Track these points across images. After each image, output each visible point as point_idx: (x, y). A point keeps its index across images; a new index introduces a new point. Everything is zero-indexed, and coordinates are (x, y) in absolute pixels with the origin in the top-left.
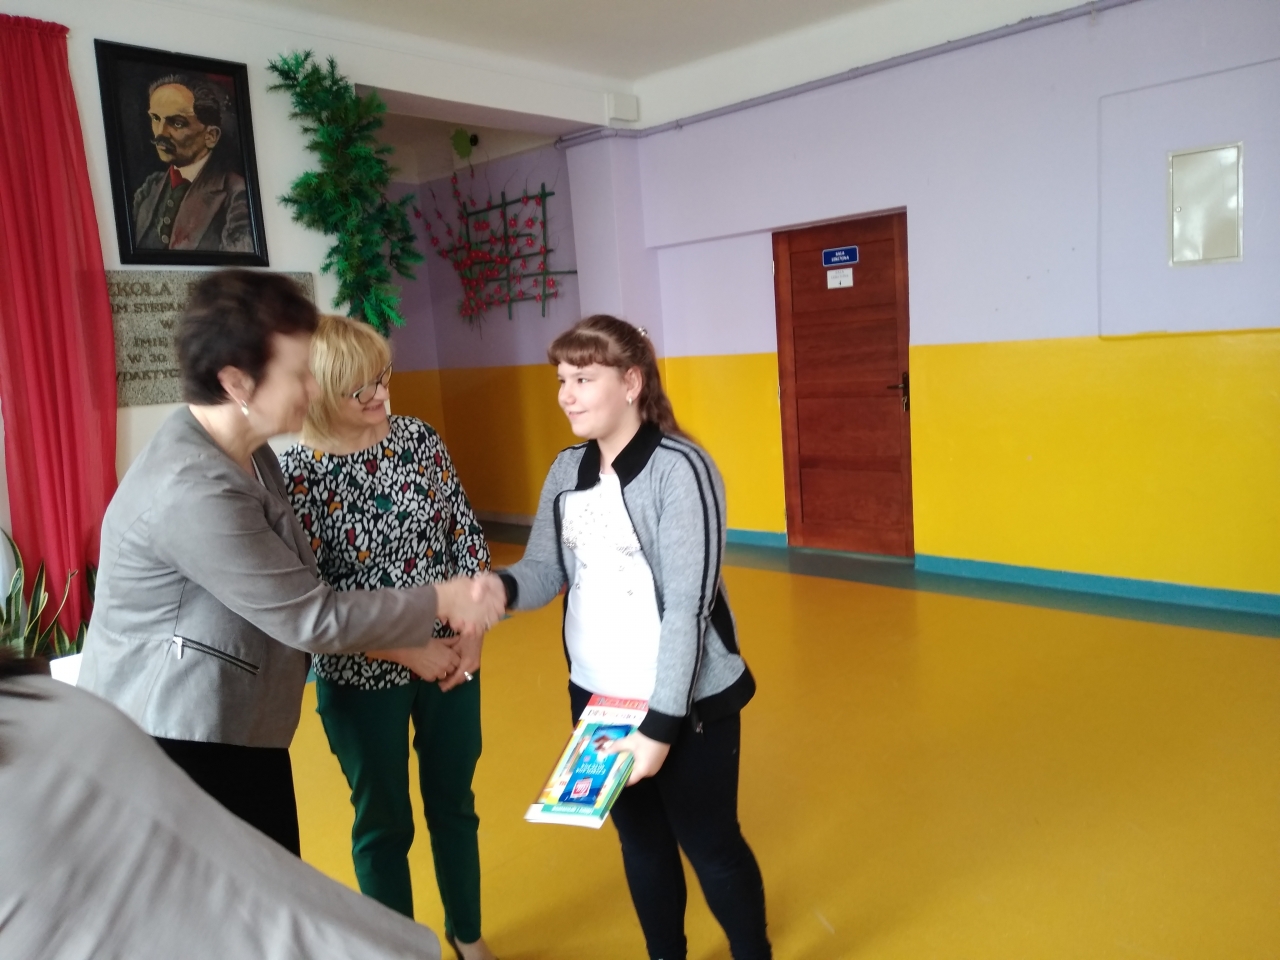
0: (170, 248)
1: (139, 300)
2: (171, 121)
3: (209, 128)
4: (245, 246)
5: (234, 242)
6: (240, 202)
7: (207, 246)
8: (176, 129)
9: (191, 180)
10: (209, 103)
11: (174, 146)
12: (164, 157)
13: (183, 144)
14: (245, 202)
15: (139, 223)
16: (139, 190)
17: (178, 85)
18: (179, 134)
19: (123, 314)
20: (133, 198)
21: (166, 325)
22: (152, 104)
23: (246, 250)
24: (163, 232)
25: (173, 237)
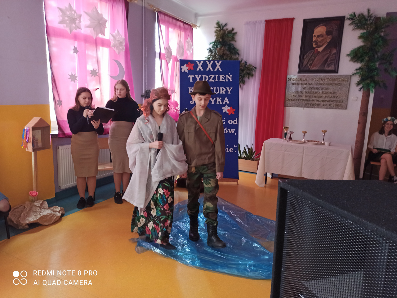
0: (310, 69)
1: (299, 82)
2: (318, 36)
3: (329, 36)
4: (332, 68)
5: (328, 67)
6: (333, 56)
7: (320, 69)
8: (319, 38)
10: (331, 29)
11: (318, 43)
12: (314, 46)
13: (320, 42)
14: (335, 56)
15: (304, 64)
16: (306, 55)
17: (321, 27)
18: (320, 39)
19: (294, 86)
20: (304, 57)
21: (304, 88)
22: (314, 33)
23: (332, 69)
24: (309, 66)
25: (312, 66)
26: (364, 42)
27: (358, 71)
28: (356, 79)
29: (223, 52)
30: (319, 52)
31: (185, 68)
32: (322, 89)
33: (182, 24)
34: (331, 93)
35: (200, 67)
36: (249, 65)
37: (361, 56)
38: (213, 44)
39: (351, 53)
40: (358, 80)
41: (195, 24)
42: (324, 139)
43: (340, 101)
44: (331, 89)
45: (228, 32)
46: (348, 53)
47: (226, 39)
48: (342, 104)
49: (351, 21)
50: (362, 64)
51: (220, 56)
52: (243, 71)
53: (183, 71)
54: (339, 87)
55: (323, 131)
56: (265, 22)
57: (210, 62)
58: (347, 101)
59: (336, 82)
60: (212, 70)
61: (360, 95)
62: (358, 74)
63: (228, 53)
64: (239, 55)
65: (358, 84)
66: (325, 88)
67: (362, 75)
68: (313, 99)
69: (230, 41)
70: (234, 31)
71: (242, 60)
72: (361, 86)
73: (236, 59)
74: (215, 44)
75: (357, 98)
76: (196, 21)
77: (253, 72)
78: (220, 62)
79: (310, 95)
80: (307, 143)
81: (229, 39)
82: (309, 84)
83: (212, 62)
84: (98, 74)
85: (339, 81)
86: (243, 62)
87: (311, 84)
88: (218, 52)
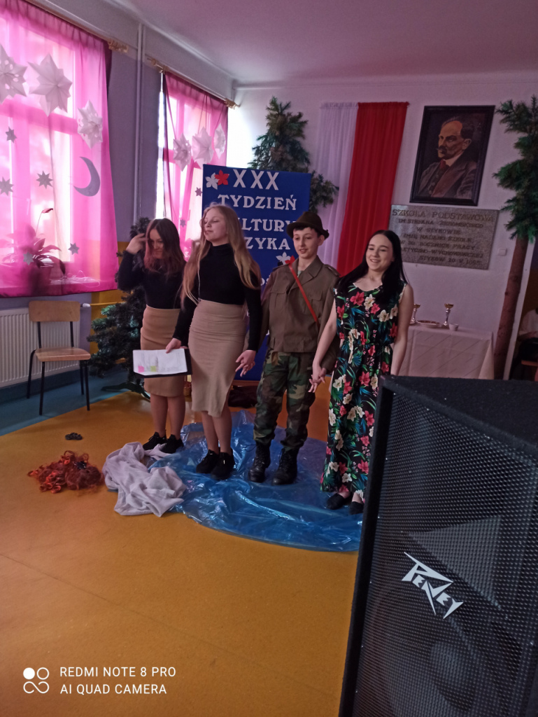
0: (432, 196)
1: (411, 218)
2: (448, 138)
3: (466, 140)
4: (467, 196)
5: (462, 194)
6: (471, 175)
7: (447, 196)
8: (449, 142)
9: (450, 165)
10: (469, 128)
11: (446, 150)
12: (440, 155)
14: (473, 175)
15: (422, 185)
16: (425, 172)
17: (456, 122)
18: (450, 144)
19: (403, 223)
21: (420, 230)
22: (441, 131)
23: (468, 198)
24: (430, 189)
25: (434, 192)
26: (524, 153)
27: (511, 204)
28: (507, 217)
29: (281, 155)
30: (447, 166)
31: (213, 182)
32: (450, 232)
33: (208, 98)
34: (463, 240)
35: (240, 180)
36: (327, 183)
37: (518, 178)
38: (264, 139)
39: (500, 172)
40: (510, 220)
41: (232, 100)
42: (447, 320)
43: (477, 256)
44: (465, 232)
45: (290, 119)
46: (497, 172)
47: (287, 132)
48: (481, 260)
49: (505, 116)
50: (518, 192)
51: (275, 162)
52: (315, 192)
53: (208, 185)
54: (478, 230)
55: (447, 306)
56: (358, 107)
57: (257, 172)
58: (490, 256)
59: (473, 222)
60: (261, 187)
61: (512, 245)
62: (511, 209)
63: (290, 158)
64: (308, 162)
65: (510, 226)
66: (455, 231)
67: (518, 211)
68: (434, 248)
69: (294, 135)
70: (302, 119)
71: (314, 172)
72: (513, 231)
73: (304, 169)
74: (267, 139)
75: (507, 251)
76: (234, 94)
77: (333, 196)
78: (276, 174)
79: (428, 241)
80: (419, 325)
81: (293, 132)
82: (428, 222)
83: (262, 173)
84: (51, 182)
85: (477, 220)
86: (316, 176)
87: (432, 223)
88: (272, 155)
